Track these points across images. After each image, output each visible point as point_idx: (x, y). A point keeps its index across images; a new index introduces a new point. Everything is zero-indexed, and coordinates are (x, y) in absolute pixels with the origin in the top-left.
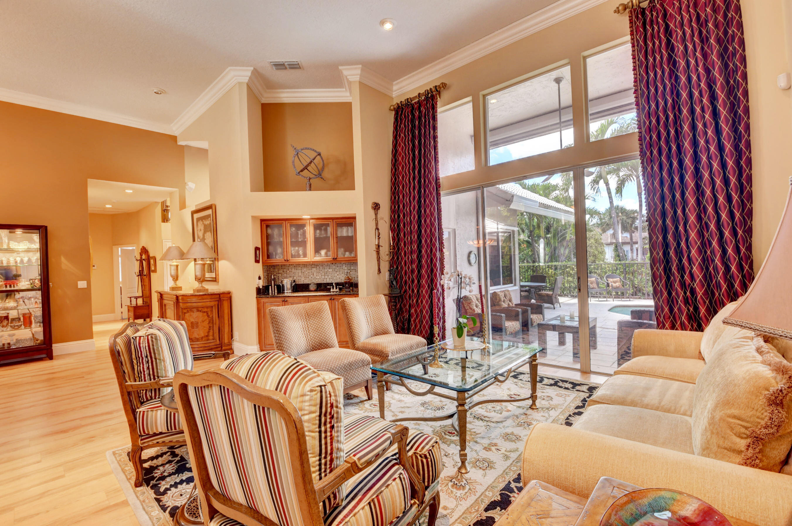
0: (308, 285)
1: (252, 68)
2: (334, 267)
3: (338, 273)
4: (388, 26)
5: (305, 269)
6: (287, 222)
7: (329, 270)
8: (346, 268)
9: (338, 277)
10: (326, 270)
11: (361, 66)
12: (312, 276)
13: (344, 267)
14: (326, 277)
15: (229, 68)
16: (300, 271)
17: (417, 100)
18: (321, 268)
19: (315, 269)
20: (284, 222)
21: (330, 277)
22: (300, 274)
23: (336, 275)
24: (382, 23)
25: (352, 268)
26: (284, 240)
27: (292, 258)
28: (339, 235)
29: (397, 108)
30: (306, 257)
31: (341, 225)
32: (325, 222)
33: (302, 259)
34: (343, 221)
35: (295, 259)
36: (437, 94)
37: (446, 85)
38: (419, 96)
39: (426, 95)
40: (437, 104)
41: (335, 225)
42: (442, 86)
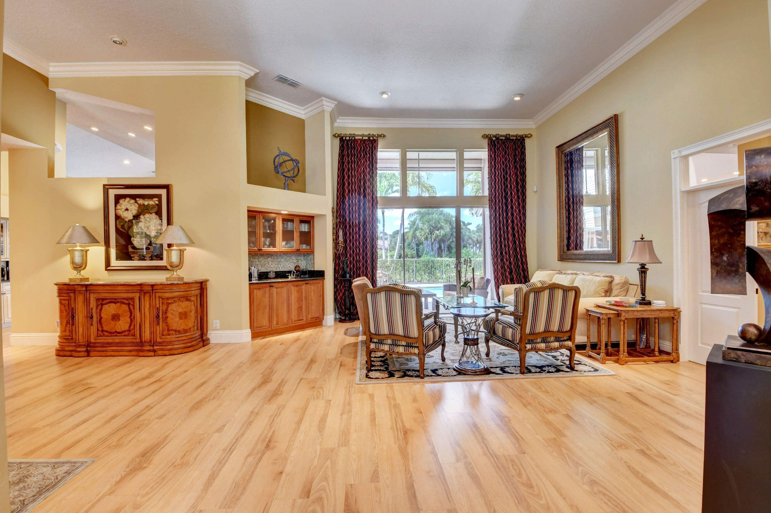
0: (267, 273)
1: (258, 71)
2: (286, 257)
3: (288, 262)
4: (385, 96)
5: (262, 259)
6: (260, 214)
7: (282, 260)
8: (294, 258)
9: (288, 265)
10: (279, 260)
11: (336, 103)
12: (267, 265)
15: (238, 62)
16: (257, 260)
17: (361, 138)
19: (270, 259)
20: (258, 214)
21: (282, 265)
22: (257, 263)
24: (383, 93)
25: (299, 258)
26: (257, 231)
27: (263, 247)
28: (301, 230)
29: (342, 138)
30: (275, 247)
31: (302, 222)
32: (291, 218)
33: (272, 249)
34: (304, 219)
35: (266, 249)
36: (377, 140)
37: (385, 136)
38: (363, 136)
39: (369, 138)
40: (377, 147)
41: (299, 222)
42: (382, 136)
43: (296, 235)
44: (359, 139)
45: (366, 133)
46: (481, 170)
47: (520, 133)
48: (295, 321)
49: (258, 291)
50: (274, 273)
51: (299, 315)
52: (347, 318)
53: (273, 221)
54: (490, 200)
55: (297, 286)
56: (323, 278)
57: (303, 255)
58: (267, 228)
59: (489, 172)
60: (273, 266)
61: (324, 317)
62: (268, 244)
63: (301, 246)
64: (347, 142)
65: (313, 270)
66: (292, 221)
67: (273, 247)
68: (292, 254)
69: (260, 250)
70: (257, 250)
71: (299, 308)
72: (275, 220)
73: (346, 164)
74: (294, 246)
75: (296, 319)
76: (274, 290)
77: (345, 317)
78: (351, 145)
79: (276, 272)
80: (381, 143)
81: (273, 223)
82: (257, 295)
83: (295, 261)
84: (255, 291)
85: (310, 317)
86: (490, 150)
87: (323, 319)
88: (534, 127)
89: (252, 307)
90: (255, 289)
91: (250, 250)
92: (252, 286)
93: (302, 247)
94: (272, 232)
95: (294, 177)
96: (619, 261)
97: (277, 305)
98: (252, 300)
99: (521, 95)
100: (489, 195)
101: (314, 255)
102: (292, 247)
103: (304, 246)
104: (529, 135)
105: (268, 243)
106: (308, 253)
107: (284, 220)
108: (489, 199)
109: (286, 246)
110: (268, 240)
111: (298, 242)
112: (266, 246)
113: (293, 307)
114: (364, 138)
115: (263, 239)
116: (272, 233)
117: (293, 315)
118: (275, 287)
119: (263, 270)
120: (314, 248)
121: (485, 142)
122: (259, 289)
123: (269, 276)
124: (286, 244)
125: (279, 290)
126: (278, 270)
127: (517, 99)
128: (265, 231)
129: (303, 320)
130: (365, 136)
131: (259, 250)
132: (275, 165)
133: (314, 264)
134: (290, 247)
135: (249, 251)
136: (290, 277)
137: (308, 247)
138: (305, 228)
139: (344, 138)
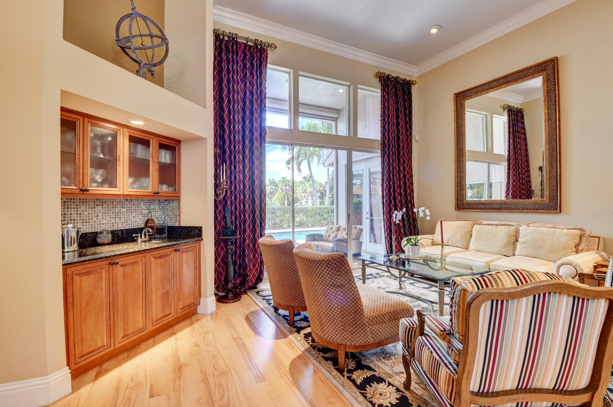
0: (96, 234)
2: (129, 205)
3: (134, 214)
5: (83, 208)
6: (86, 120)
7: (122, 210)
8: (144, 207)
9: (134, 219)
10: (117, 210)
12: (95, 219)
13: (142, 205)
14: (117, 220)
16: (73, 211)
17: (245, 42)
18: (110, 206)
19: (100, 208)
20: (81, 119)
21: (122, 220)
22: (74, 216)
23: (131, 217)
25: (152, 207)
26: (79, 152)
27: (90, 186)
28: (160, 161)
29: (219, 35)
30: (116, 187)
31: (162, 146)
32: (145, 137)
33: (106, 190)
34: (167, 142)
35: (94, 188)
36: (267, 50)
37: (276, 48)
38: (247, 39)
39: (256, 45)
40: (267, 59)
41: (158, 146)
42: (273, 46)
43: (153, 169)
44: (243, 43)
45: (253, 38)
46: (334, 121)
47: (408, 79)
48: (156, 321)
49: (85, 278)
50: (110, 235)
51: (164, 307)
52: (230, 295)
53: (110, 139)
54: (383, 144)
55: (161, 257)
56: (200, 238)
57: (158, 202)
58: (99, 149)
59: (381, 113)
60: (105, 221)
61: (201, 301)
62: (99, 180)
63: (160, 186)
64: (226, 44)
65: (177, 225)
66: (146, 143)
67: (110, 187)
68: (140, 199)
69: (84, 191)
70: (78, 191)
71: (163, 294)
72: (115, 137)
73: (225, 72)
74: (148, 186)
75: (160, 316)
76: (119, 270)
77: (227, 293)
78: (232, 47)
79: (113, 232)
80: (271, 55)
81: (111, 141)
82: (81, 286)
83: (146, 212)
84: (77, 279)
85: (181, 306)
86: (383, 90)
87: (199, 304)
88: (416, 75)
89: (71, 314)
90: (77, 274)
91: (65, 191)
92: (69, 271)
93: (161, 189)
94: (107, 157)
95: (155, 65)
96: (560, 212)
97: (124, 300)
98: (70, 299)
99: (439, 27)
100: (381, 139)
101: (179, 203)
102: (146, 188)
103: (165, 188)
104: (414, 82)
105: (99, 178)
106: (167, 198)
107: (133, 140)
108: (381, 143)
109: (135, 186)
110: (101, 171)
111: (156, 180)
112: (95, 185)
113: (154, 296)
114: (249, 43)
115: (90, 170)
116: (109, 161)
117: (154, 310)
118: (120, 263)
119: (86, 229)
120: (179, 191)
121: (376, 81)
122: (87, 273)
123: (99, 240)
124: (134, 182)
125: (128, 269)
126: (115, 228)
127: (434, 31)
128: (95, 154)
129: (170, 314)
130: (251, 41)
131: (81, 190)
132: (118, 36)
133: (179, 216)
134: (139, 188)
135: (62, 194)
136: (139, 240)
137: (171, 189)
138: (165, 157)
139: (221, 37)
